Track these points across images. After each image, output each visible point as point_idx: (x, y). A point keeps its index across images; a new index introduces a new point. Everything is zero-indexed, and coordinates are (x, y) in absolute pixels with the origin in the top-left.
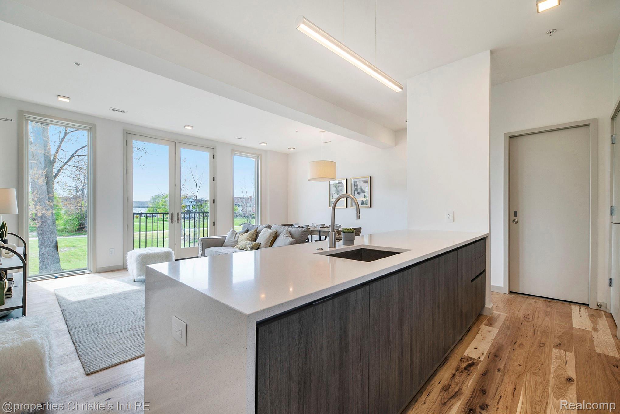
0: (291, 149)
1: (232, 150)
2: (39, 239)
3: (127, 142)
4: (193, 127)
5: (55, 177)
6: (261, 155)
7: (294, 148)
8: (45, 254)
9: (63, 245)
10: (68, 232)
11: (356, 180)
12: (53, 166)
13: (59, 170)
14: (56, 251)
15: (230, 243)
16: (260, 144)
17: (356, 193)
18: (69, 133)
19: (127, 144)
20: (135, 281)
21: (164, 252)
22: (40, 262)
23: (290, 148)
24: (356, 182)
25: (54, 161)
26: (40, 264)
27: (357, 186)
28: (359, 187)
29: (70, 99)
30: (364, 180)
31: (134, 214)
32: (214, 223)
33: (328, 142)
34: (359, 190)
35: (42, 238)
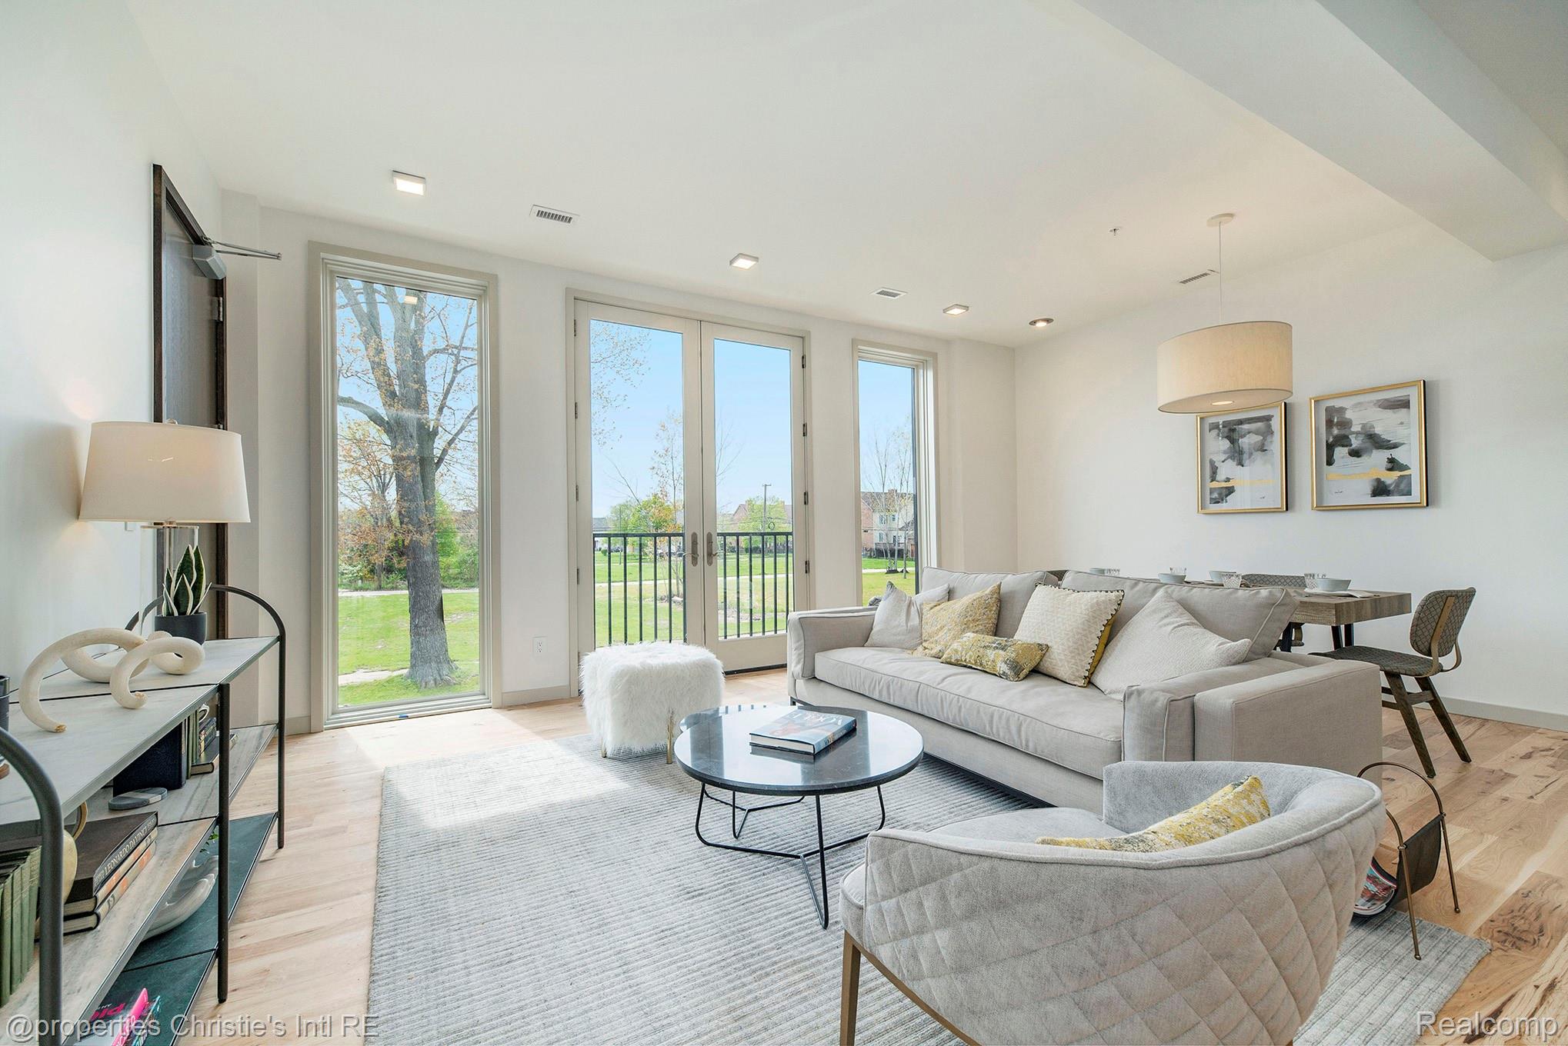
0: (1041, 325)
1: (854, 342)
2: (410, 594)
3: (575, 324)
4: (756, 259)
5: (438, 464)
6: (935, 356)
7: (1048, 321)
8: (420, 627)
9: (456, 607)
10: (466, 581)
11: (1337, 403)
12: (434, 442)
13: (445, 451)
14: (439, 620)
15: (895, 635)
16: (945, 311)
17: (1340, 452)
18: (461, 370)
19: (575, 331)
20: (605, 757)
21: (694, 662)
22: (412, 644)
23: (1034, 323)
24: (1342, 410)
25: (435, 433)
26: (412, 648)
27: (1345, 424)
28: (1356, 428)
29: (425, 183)
30: (1378, 401)
31: (595, 536)
32: (807, 563)
33: (1206, 274)
34: (1356, 443)
35: (416, 593)
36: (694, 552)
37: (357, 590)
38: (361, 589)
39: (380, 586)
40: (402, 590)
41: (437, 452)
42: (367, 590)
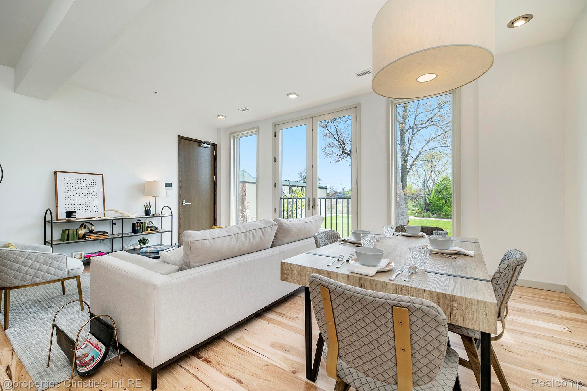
36: (309, 206)
37: (415, 217)
38: (417, 216)
39: (424, 216)
40: (431, 218)
41: (408, 167)
42: (419, 217)
